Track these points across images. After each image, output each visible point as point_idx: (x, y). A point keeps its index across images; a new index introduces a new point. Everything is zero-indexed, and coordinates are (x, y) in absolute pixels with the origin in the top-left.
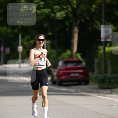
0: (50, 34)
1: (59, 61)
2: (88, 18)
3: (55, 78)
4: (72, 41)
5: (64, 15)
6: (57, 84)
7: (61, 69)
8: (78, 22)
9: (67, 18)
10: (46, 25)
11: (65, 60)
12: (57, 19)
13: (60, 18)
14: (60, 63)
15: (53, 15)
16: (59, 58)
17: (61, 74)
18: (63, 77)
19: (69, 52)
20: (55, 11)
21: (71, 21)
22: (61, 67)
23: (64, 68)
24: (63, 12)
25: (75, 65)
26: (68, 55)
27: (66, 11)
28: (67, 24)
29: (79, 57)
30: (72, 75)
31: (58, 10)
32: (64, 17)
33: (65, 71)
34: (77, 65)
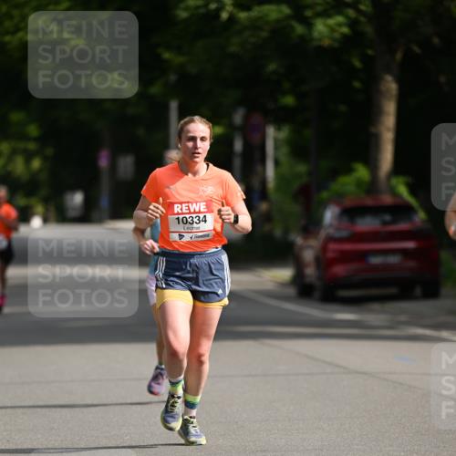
1: (323, 206)
2: (436, 40)
4: (373, 130)
5: (345, 30)
6: (317, 294)
7: (330, 239)
8: (399, 56)
9: (354, 40)
10: (272, 67)
11: (348, 203)
12: (315, 43)
13: (326, 42)
14: (329, 216)
15: (300, 29)
17: (330, 255)
18: (340, 270)
19: (362, 172)
20: (308, 13)
21: (370, 52)
22: (331, 231)
23: (344, 234)
24: (340, 19)
25: (385, 223)
26: (359, 183)
27: (351, 13)
28: (357, 64)
29: (403, 190)
30: (376, 260)
31: (319, 9)
32: (345, 36)
33: (348, 247)
34: (394, 222)
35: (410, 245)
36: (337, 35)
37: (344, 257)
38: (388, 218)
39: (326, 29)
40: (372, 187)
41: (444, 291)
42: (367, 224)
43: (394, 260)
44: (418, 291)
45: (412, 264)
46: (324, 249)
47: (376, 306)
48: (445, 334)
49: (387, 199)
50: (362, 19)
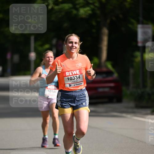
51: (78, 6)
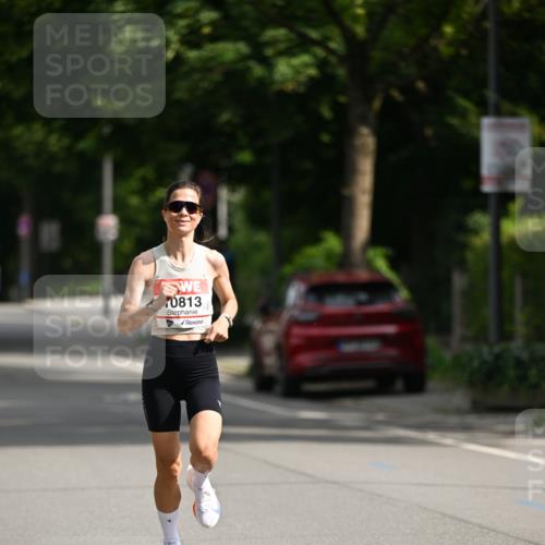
0: (245, 157)
1: (285, 282)
3: (271, 362)
7: (294, 322)
14: (293, 294)
16: (288, 269)
22: (296, 313)
23: (311, 316)
27: (319, 52)
32: (312, 79)
33: (315, 331)
34: (370, 302)
35: (390, 329)
36: (302, 78)
37: (312, 344)
38: (363, 297)
39: (290, 70)
40: (344, 260)
41: (431, 384)
42: (338, 304)
43: (370, 347)
44: (399, 385)
45: (392, 352)
46: (287, 334)
47: (349, 402)
48: (431, 436)
49: (362, 275)
50: (333, 59)
51: (269, 52)
